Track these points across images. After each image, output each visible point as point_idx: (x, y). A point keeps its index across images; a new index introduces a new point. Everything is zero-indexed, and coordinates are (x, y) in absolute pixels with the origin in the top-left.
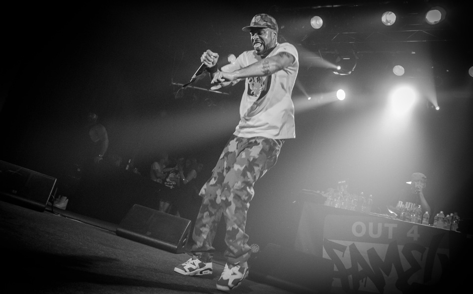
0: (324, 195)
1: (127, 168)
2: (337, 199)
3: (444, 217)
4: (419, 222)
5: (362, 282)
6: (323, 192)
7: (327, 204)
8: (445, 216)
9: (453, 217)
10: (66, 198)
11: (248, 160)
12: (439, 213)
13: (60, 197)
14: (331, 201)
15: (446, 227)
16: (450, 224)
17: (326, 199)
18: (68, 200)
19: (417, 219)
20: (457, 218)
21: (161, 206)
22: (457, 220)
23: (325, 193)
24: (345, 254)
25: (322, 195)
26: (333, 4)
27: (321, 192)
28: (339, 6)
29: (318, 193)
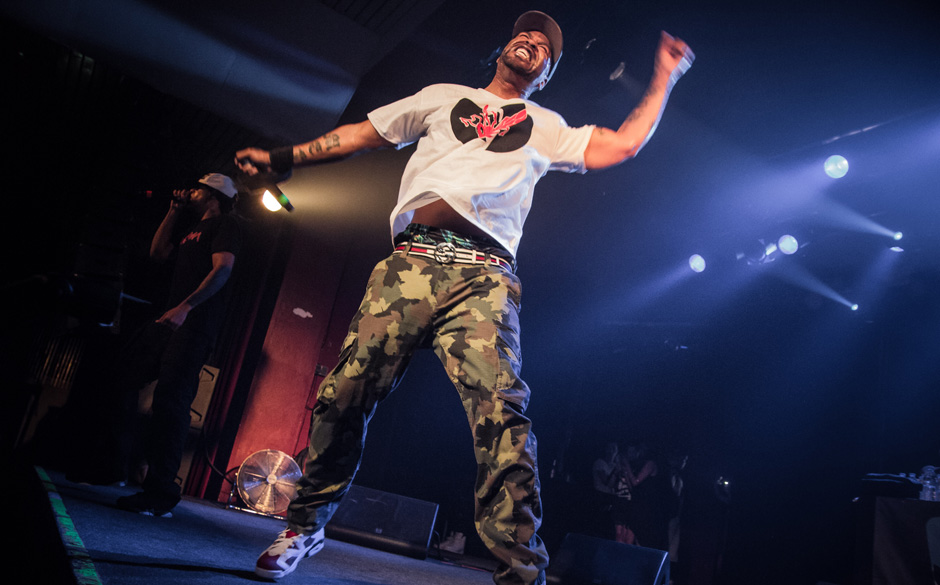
0: (918, 481)
1: (552, 476)
6: (912, 475)
7: (926, 496)
10: (461, 534)
11: (497, 323)
13: (452, 534)
14: (933, 490)
17: (920, 487)
18: (464, 538)
21: (619, 532)
23: (917, 477)
25: (912, 480)
26: (861, 127)
27: (908, 476)
28: (875, 126)
29: (901, 479)
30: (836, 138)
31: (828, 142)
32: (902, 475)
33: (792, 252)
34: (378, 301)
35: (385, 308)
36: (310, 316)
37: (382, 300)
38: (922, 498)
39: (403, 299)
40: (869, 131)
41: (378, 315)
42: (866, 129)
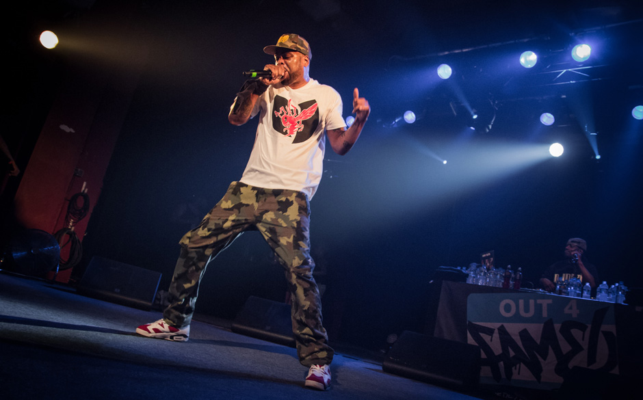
0: (466, 272)
2: (480, 275)
3: (607, 288)
4: (578, 295)
5: (516, 369)
6: (464, 268)
7: (470, 281)
8: (610, 286)
9: (617, 287)
12: (601, 283)
14: (474, 277)
15: (611, 300)
16: (615, 296)
17: (467, 275)
19: (575, 292)
20: (623, 288)
22: (624, 290)
23: (467, 269)
24: (493, 338)
25: (464, 271)
26: (462, 48)
27: (462, 268)
28: (470, 49)
29: (458, 270)
30: (446, 53)
31: (441, 54)
32: (459, 268)
33: (412, 122)
34: (227, 201)
35: (231, 206)
36: (73, 131)
37: (230, 202)
38: (468, 282)
39: (241, 203)
40: (466, 52)
41: (225, 209)
42: (464, 50)
